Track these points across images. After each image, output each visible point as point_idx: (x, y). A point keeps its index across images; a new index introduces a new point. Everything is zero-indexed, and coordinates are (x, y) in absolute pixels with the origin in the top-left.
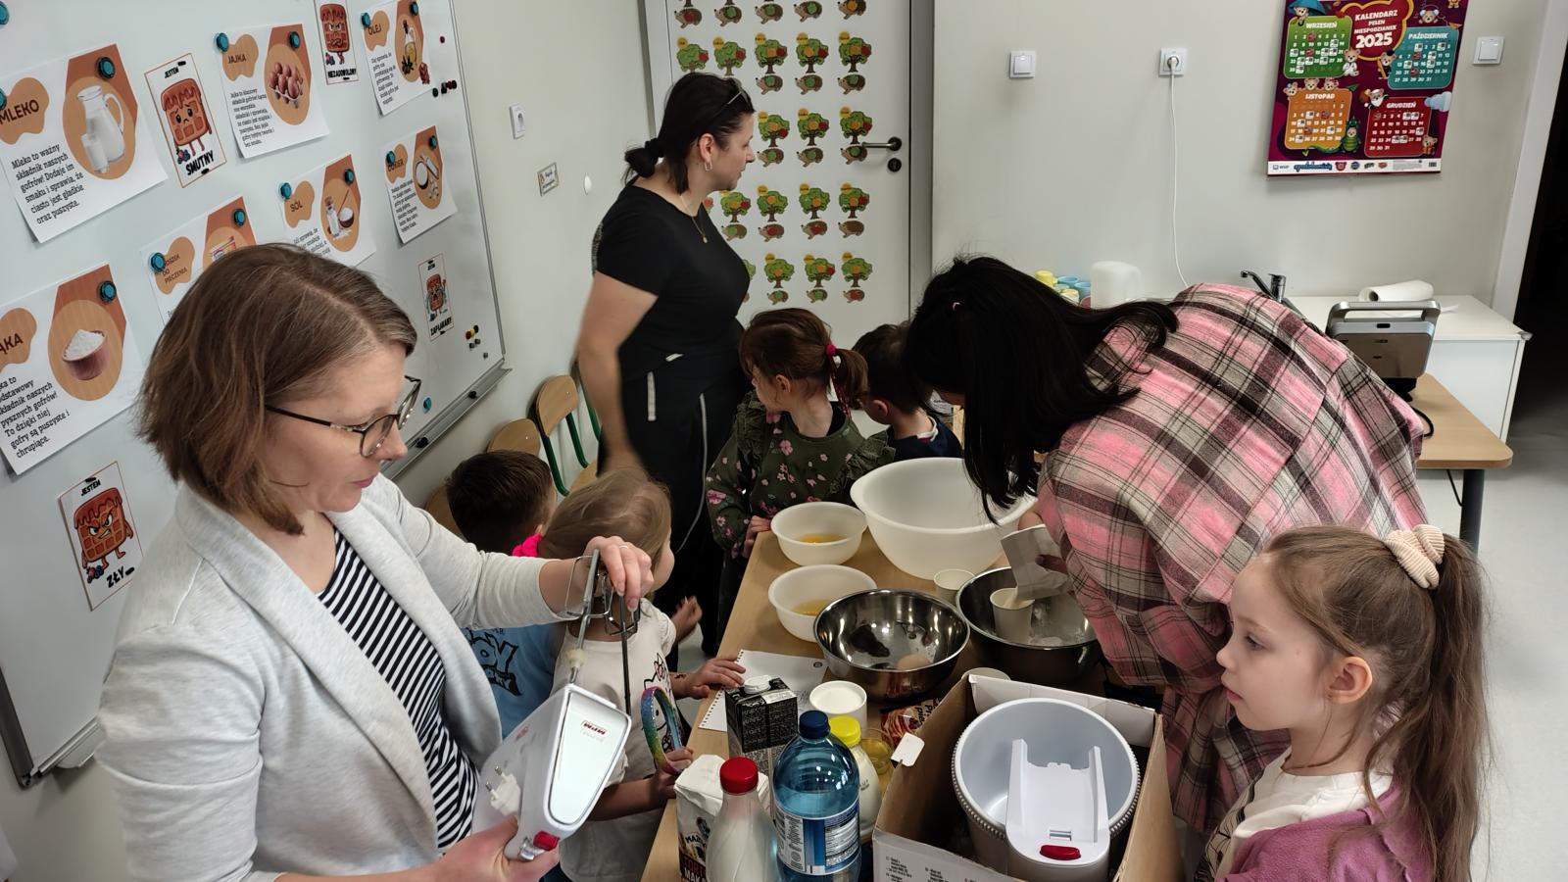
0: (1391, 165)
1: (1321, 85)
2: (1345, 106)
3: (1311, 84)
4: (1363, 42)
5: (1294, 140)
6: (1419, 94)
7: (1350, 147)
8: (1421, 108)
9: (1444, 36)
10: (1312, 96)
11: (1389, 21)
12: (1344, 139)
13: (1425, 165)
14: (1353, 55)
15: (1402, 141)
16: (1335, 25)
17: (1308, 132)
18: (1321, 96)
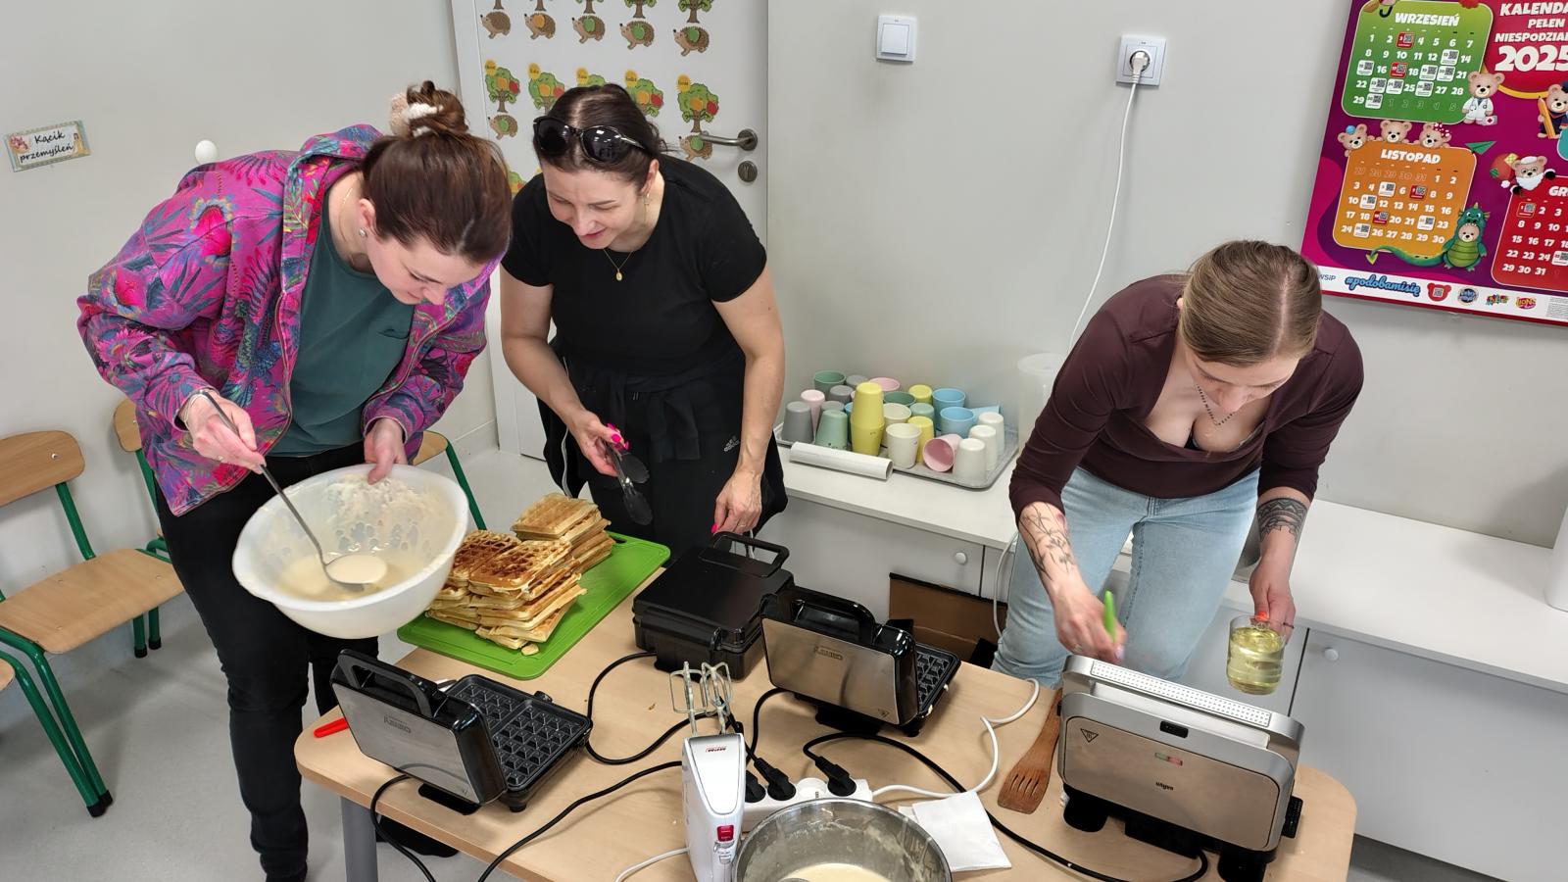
0: (1543, 306)
4: (1512, 59)
5: (1350, 231)
10: (1394, 155)
14: (1489, 83)
16: (1454, 21)
17: (1379, 220)
18: (1416, 157)
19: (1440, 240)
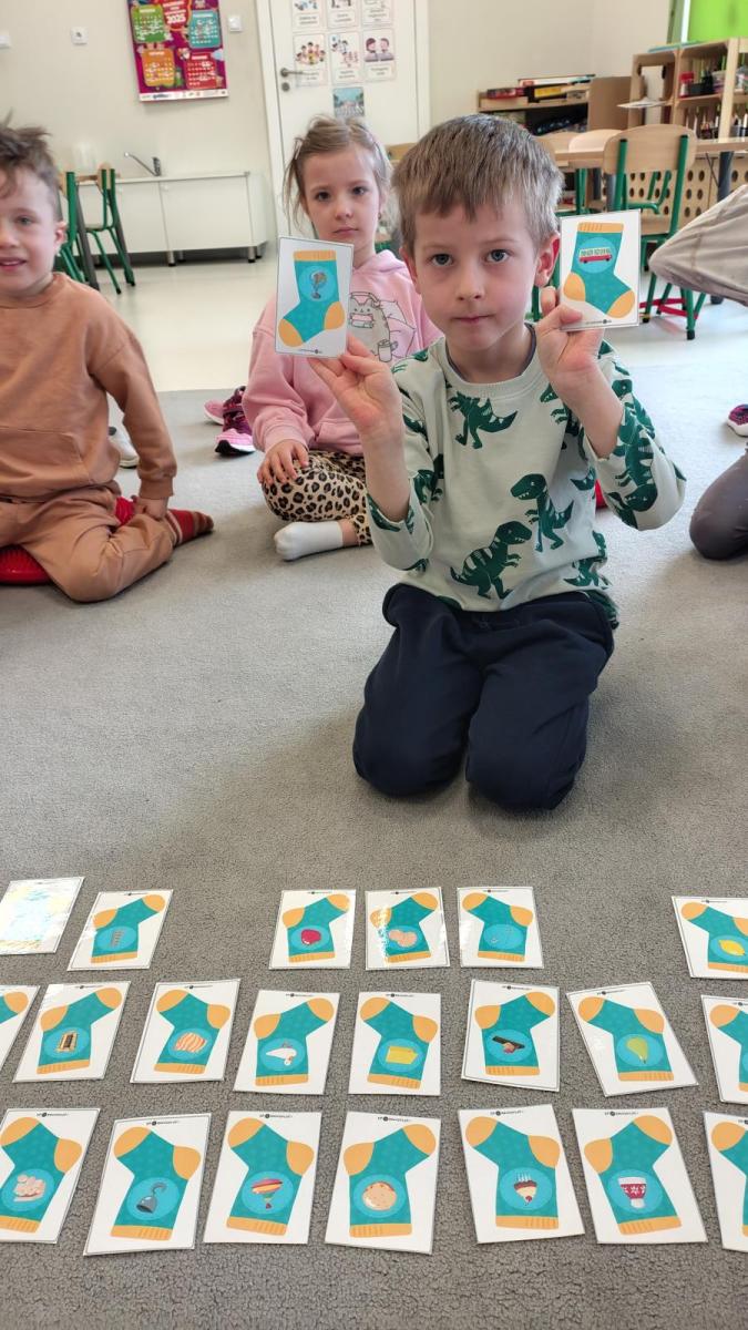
0: (203, 94)
1: (155, 46)
2: (171, 58)
3: (150, 46)
4: (171, 20)
5: (150, 81)
6: (208, 51)
7: (179, 83)
8: (210, 59)
9: (210, 15)
10: (152, 54)
11: (181, 7)
12: (176, 79)
13: (219, 93)
14: (168, 28)
15: (205, 79)
16: (153, 10)
17: (156, 76)
18: (158, 53)
19: (172, 79)
